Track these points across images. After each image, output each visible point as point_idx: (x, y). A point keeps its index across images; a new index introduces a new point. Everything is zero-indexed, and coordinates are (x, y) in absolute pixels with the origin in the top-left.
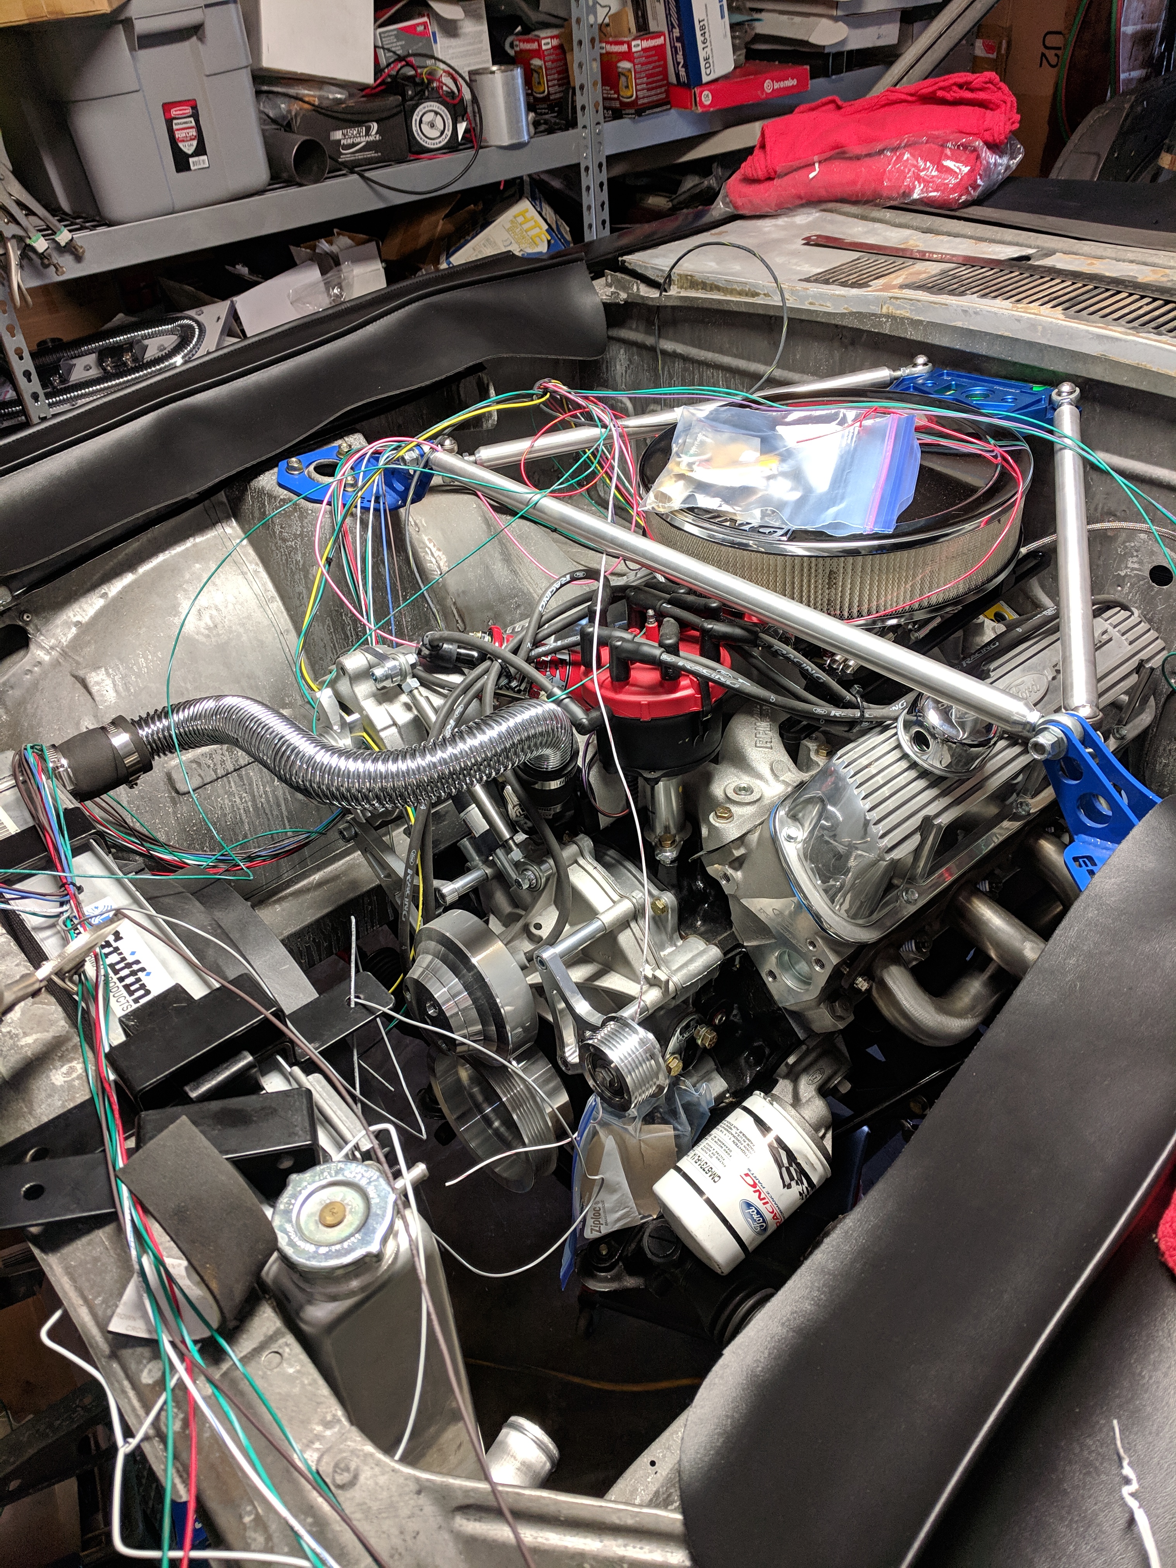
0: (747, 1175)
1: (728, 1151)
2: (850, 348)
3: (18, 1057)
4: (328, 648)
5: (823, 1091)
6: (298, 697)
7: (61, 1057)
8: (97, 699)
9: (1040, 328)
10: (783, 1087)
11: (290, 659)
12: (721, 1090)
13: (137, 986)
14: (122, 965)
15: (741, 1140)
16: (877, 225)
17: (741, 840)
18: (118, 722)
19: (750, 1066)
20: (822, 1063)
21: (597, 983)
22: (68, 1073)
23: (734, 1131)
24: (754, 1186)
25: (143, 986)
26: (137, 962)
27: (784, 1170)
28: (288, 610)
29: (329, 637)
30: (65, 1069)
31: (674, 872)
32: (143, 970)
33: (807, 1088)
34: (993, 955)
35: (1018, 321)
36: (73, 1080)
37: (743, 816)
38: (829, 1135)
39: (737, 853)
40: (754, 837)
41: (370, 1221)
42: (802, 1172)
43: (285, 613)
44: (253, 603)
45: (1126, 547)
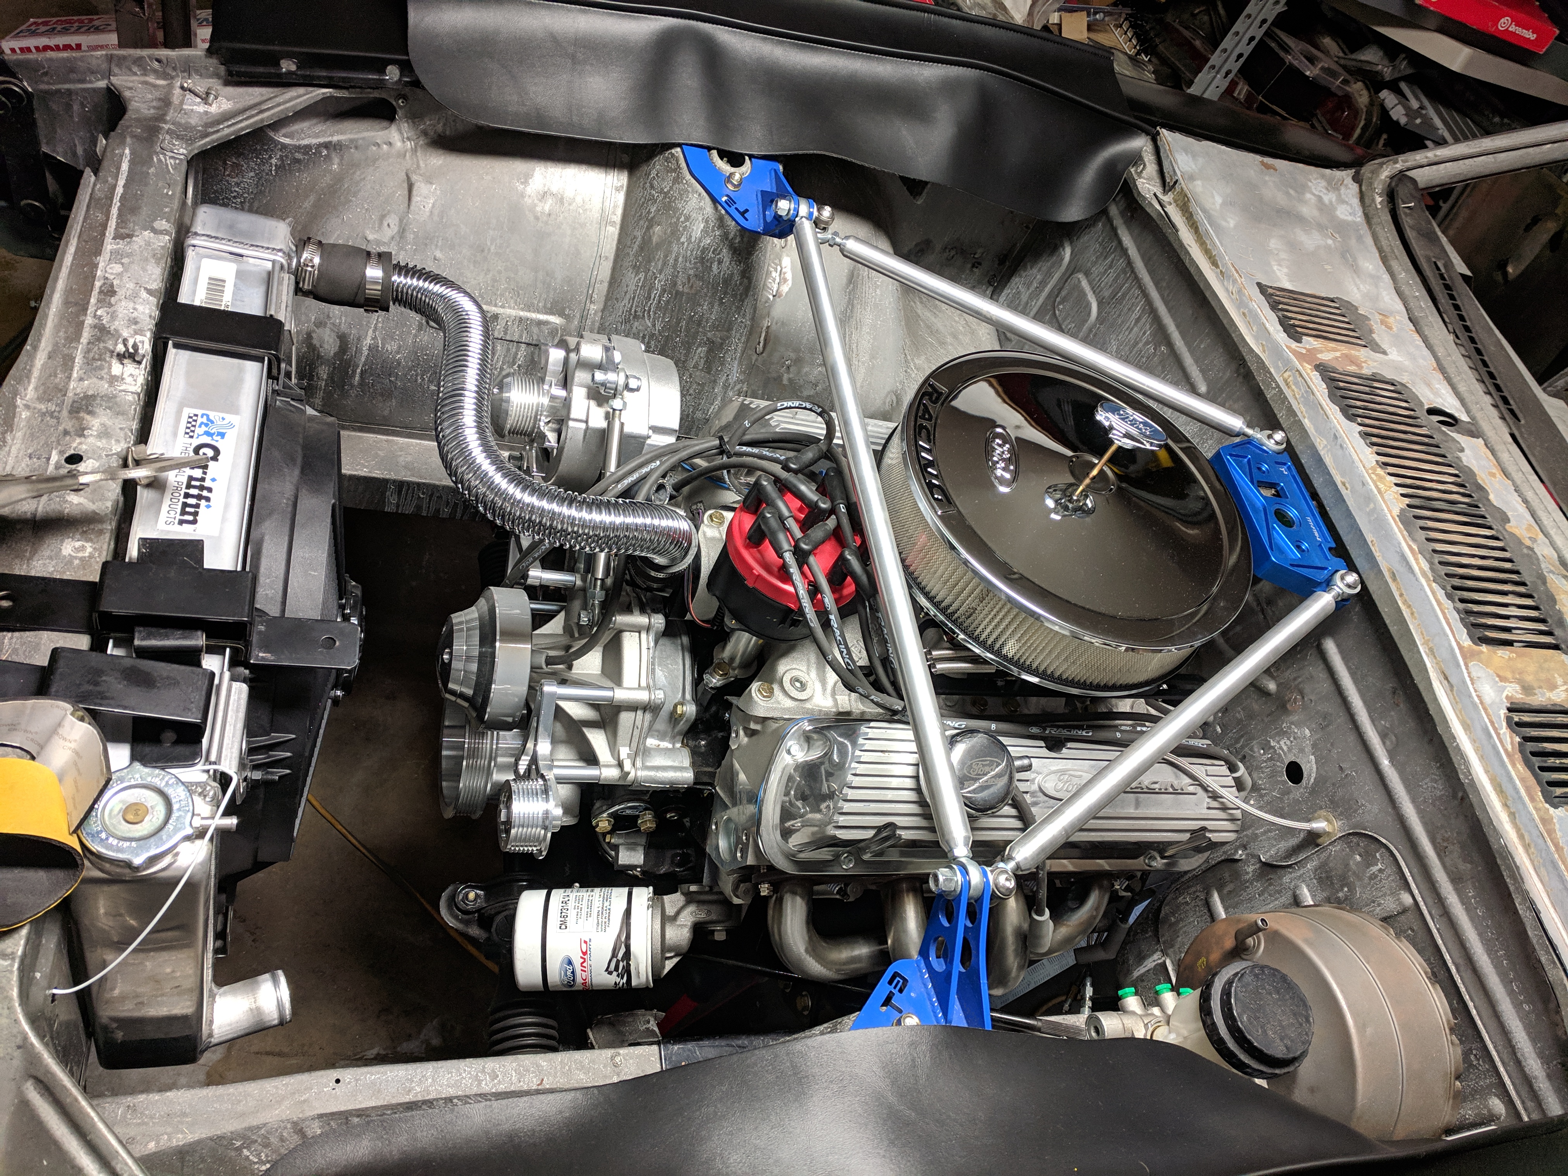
0: (585, 942)
1: (589, 915)
2: (1241, 379)
3: (58, 507)
4: (628, 296)
5: (699, 929)
6: (578, 316)
7: (84, 532)
8: (412, 208)
9: (1372, 506)
10: (673, 901)
11: (593, 280)
12: (636, 863)
13: (192, 510)
14: (197, 483)
15: (605, 913)
16: (1386, 277)
17: (765, 720)
18: (383, 258)
19: (672, 862)
20: (713, 908)
21: (585, 730)
22: (77, 550)
23: (607, 904)
24: (585, 953)
25: (196, 514)
26: (210, 490)
27: (615, 960)
28: (620, 241)
29: (634, 288)
30: (78, 544)
31: (709, 696)
32: (208, 499)
33: (688, 917)
34: (889, 942)
35: (1363, 484)
36: (76, 558)
37: (779, 703)
38: (676, 960)
39: (753, 726)
40: (774, 726)
41: (152, 839)
42: (627, 970)
43: (615, 242)
44: (595, 214)
45: (1290, 728)
